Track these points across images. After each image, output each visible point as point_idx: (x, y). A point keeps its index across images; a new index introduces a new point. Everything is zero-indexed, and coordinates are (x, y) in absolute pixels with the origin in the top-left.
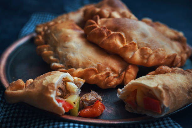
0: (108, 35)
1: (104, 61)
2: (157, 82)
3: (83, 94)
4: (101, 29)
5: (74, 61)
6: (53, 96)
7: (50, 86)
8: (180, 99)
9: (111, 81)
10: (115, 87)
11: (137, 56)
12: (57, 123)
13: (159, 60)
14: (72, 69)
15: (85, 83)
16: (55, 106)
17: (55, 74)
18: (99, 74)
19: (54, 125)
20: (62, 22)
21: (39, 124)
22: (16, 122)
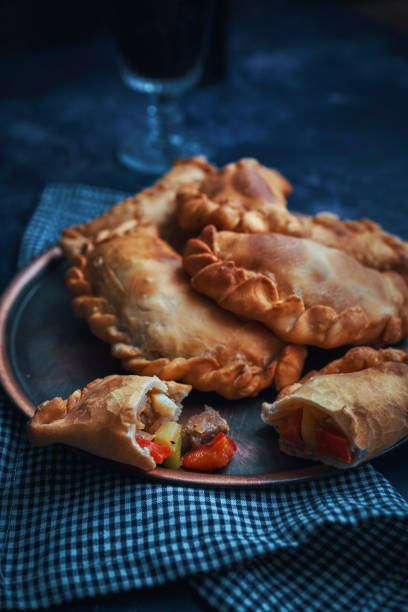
0: (238, 282)
1: (230, 339)
2: (343, 399)
3: (189, 417)
4: (223, 268)
5: (165, 342)
6: (131, 434)
7: (125, 415)
8: (389, 431)
9: (249, 384)
10: (256, 394)
11: (304, 328)
12: (138, 486)
13: (350, 334)
14: (161, 360)
15: (192, 393)
16: (136, 454)
17: (131, 385)
18: (222, 371)
19: (133, 491)
20: (127, 233)
21: (102, 490)
22: (52, 483)
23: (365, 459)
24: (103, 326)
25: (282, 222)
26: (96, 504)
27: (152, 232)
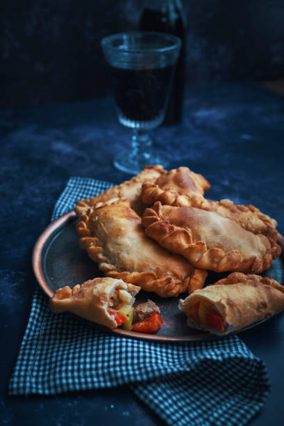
0: (170, 232)
1: (164, 264)
2: (221, 296)
3: (137, 305)
4: (163, 224)
5: (129, 263)
6: (105, 307)
7: (102, 296)
8: (246, 316)
9: (172, 289)
10: (177, 295)
11: (206, 259)
12: (108, 337)
13: (232, 264)
14: (125, 272)
15: (141, 291)
16: (107, 319)
17: (107, 282)
18: (158, 280)
19: (104, 339)
20: (113, 204)
21: (88, 338)
22: (61, 334)
23: (232, 331)
24: (96, 253)
25: (199, 202)
26: (84, 345)
27: (127, 204)
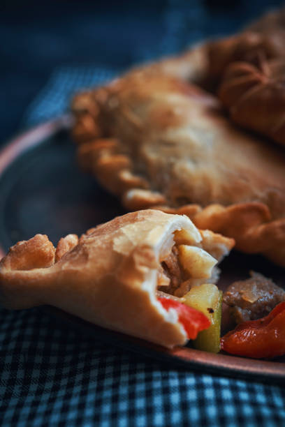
5: (198, 184)
6: (149, 287)
7: (140, 254)
12: (157, 374)
17: (150, 219)
19: (149, 380)
21: (101, 377)
26: (91, 398)
